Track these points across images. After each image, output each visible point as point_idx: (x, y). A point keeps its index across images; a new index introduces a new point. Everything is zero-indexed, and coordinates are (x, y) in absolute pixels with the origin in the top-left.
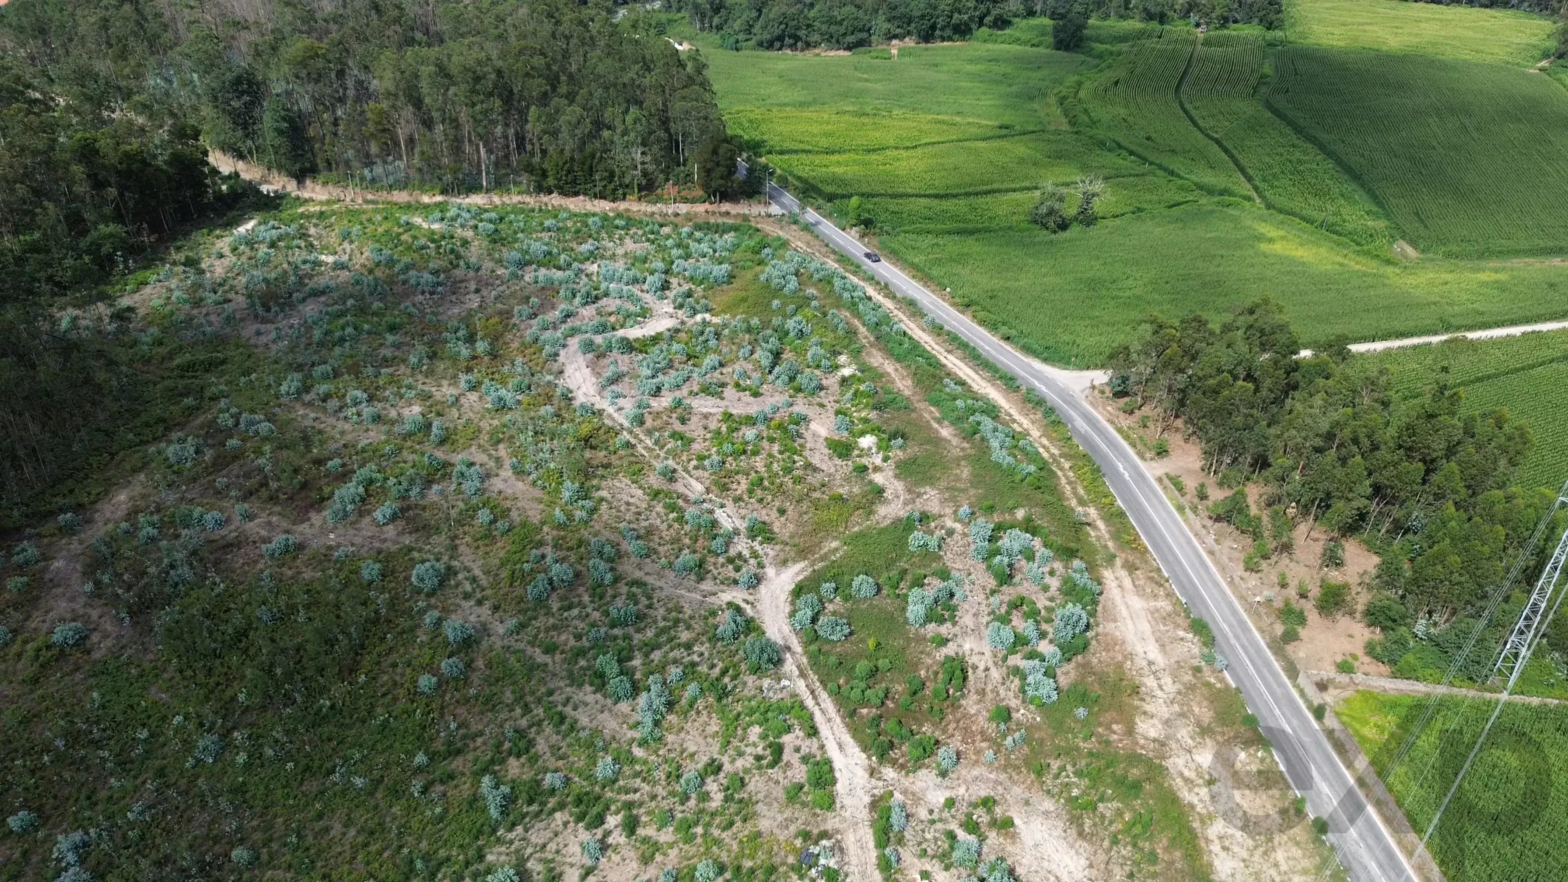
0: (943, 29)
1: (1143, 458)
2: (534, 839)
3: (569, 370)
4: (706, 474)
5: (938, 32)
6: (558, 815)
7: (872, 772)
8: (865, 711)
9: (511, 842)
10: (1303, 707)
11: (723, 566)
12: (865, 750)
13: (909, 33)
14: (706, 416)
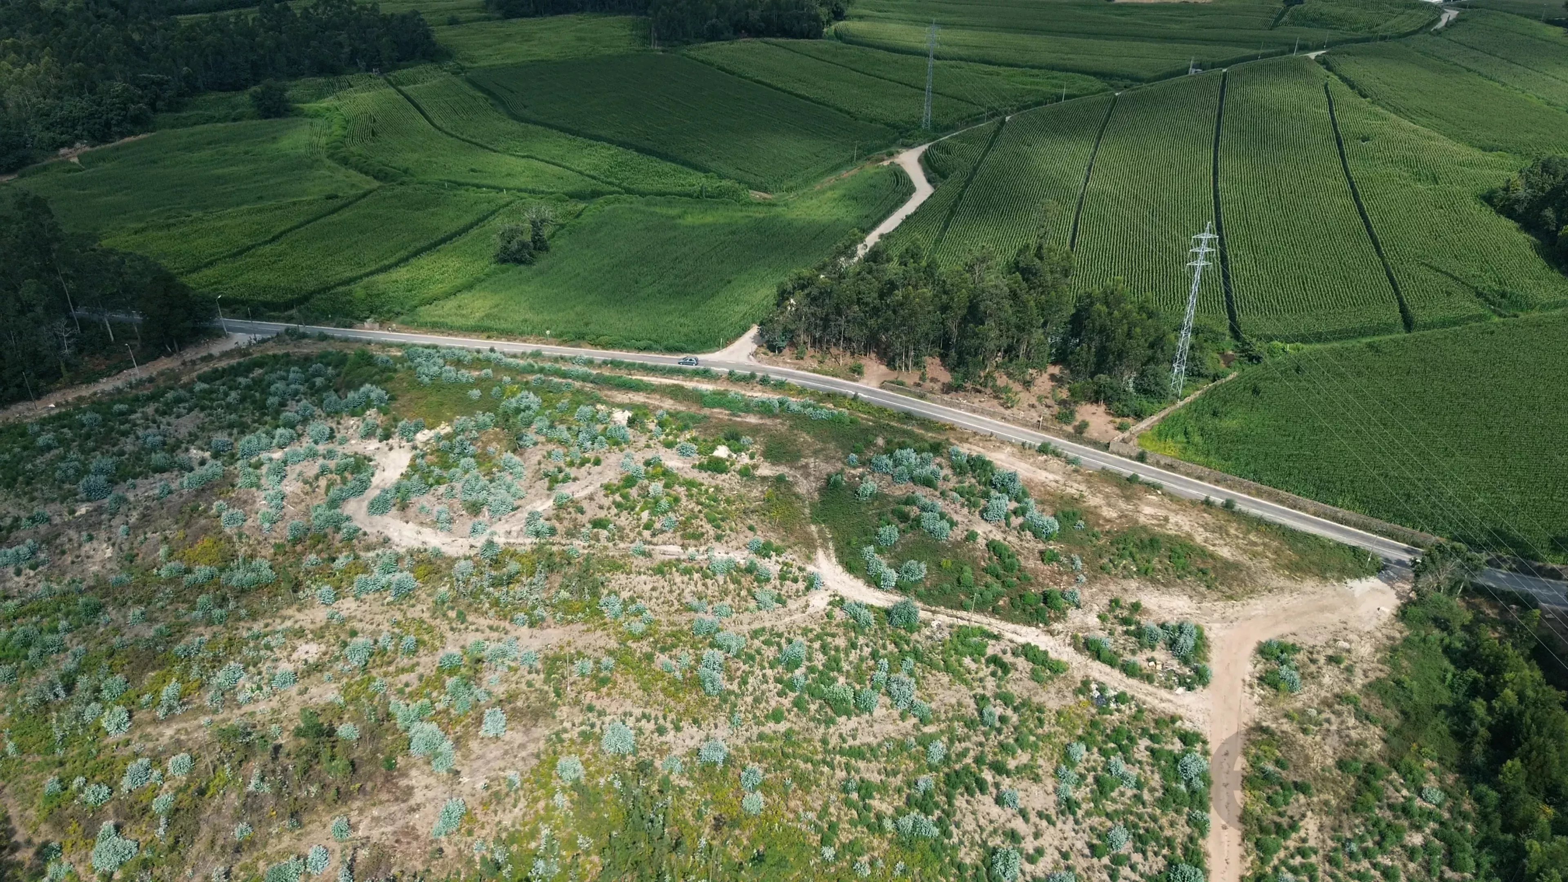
0: (119, 124)
1: (855, 380)
2: (970, 828)
3: (394, 536)
4: (669, 535)
5: (114, 129)
6: (957, 803)
7: (1051, 633)
8: (1001, 603)
9: (961, 842)
10: (1128, 460)
11: (782, 585)
12: (1029, 624)
13: (78, 138)
14: (591, 498)
